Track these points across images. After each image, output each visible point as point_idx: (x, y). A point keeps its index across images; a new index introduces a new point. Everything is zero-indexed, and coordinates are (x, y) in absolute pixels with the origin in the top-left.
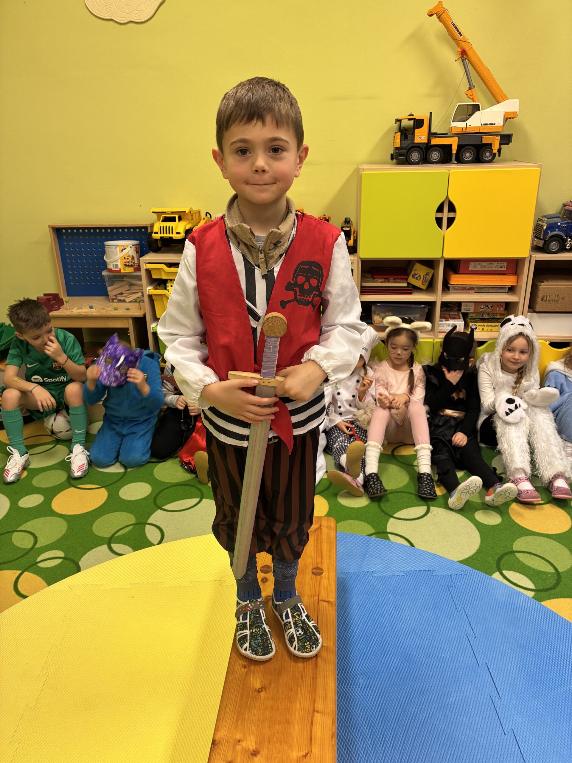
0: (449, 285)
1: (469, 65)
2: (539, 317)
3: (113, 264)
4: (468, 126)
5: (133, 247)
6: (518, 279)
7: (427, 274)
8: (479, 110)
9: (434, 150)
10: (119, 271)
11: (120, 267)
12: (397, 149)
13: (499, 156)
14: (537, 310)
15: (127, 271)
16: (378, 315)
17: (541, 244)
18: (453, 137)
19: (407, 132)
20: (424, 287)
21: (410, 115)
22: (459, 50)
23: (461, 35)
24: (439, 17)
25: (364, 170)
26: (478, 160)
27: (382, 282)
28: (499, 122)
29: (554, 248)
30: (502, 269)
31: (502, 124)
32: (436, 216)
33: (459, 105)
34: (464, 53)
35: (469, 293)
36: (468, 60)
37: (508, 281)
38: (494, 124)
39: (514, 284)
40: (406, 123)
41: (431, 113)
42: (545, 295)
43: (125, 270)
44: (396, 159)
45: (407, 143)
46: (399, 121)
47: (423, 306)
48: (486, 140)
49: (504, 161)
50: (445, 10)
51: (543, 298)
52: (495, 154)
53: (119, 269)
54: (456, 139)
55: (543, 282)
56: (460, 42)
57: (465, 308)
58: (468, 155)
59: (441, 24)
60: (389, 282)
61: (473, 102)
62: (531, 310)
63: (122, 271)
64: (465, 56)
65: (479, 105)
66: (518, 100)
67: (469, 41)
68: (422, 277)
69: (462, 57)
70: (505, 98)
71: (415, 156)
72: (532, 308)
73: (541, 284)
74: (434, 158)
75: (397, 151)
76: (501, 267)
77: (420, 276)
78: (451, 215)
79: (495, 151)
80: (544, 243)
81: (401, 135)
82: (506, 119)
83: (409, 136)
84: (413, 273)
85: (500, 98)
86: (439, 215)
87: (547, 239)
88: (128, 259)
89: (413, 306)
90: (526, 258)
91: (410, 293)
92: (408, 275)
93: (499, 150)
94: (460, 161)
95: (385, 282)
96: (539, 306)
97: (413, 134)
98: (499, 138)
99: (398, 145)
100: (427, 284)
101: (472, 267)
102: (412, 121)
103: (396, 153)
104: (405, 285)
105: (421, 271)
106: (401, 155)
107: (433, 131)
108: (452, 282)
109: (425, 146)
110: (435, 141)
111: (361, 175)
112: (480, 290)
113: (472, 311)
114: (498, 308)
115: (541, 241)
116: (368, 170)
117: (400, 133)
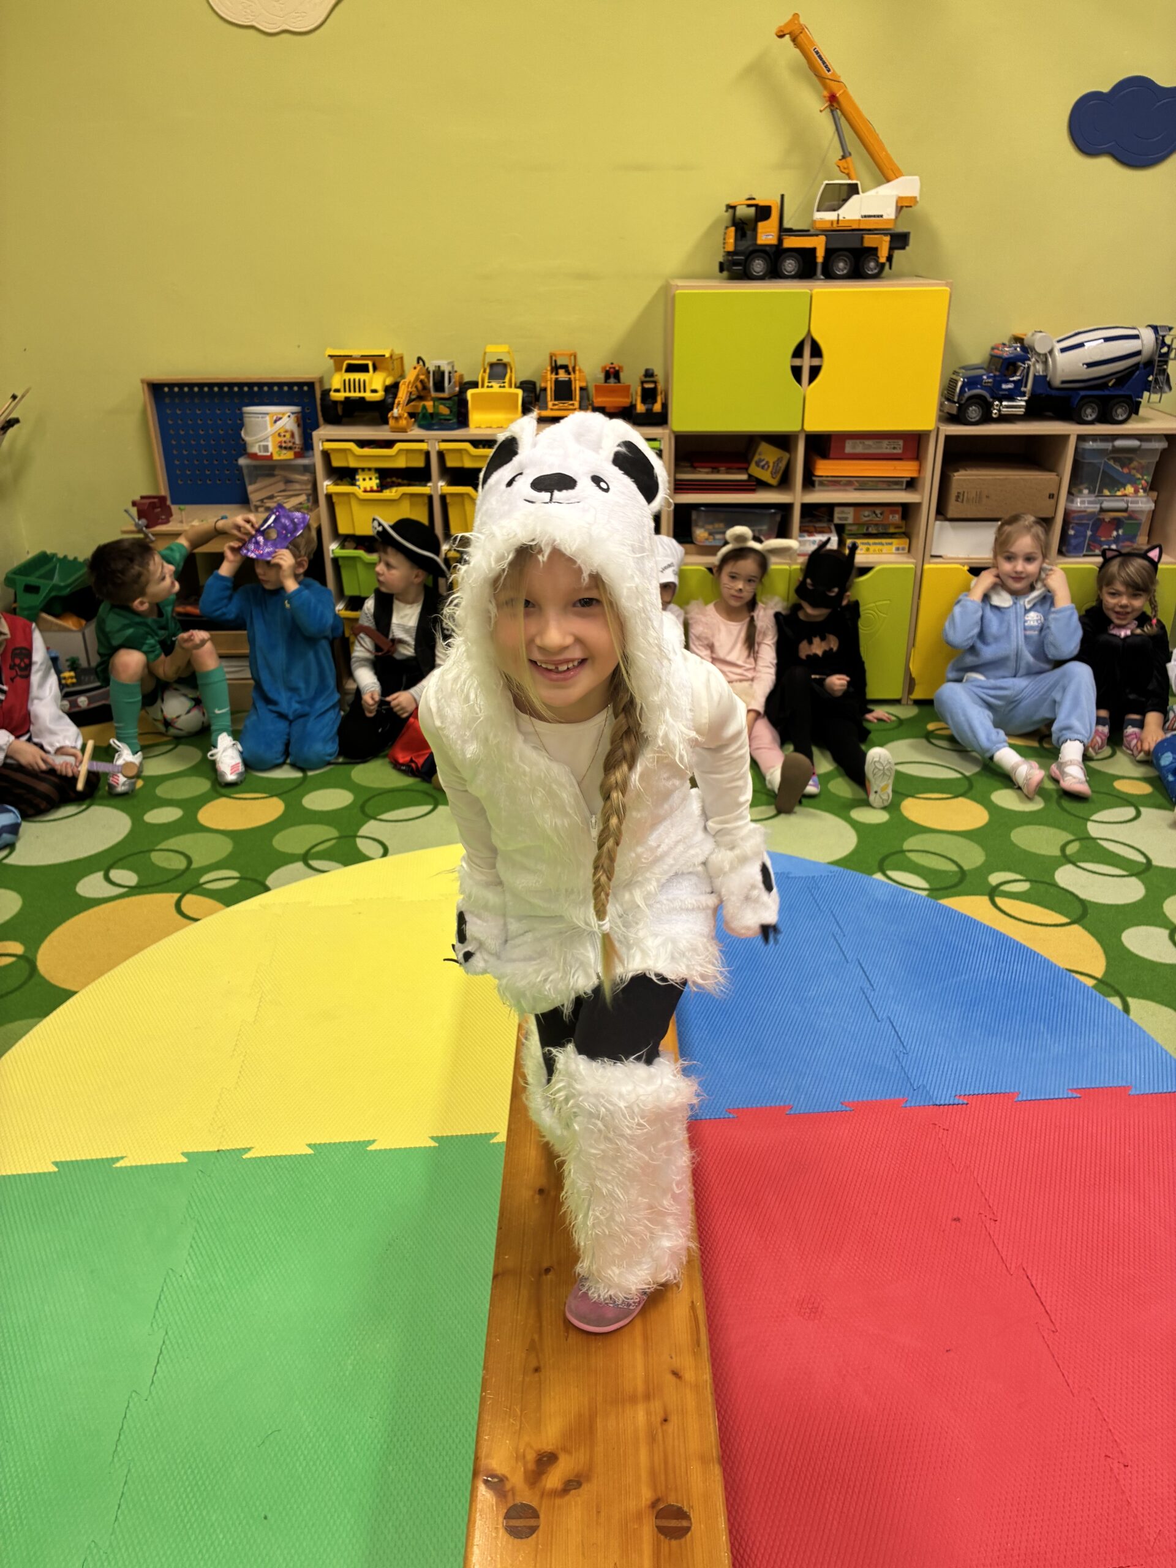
0: (814, 478)
1: (843, 121)
2: (953, 528)
3: (260, 446)
4: (841, 218)
5: (293, 416)
6: (920, 466)
7: (780, 460)
8: (858, 193)
9: (789, 257)
10: (270, 457)
11: (271, 449)
12: (729, 253)
13: (890, 267)
14: (950, 515)
15: (283, 457)
16: (703, 527)
17: (954, 409)
18: (817, 235)
19: (746, 227)
20: (773, 482)
21: (749, 199)
22: (826, 93)
23: (829, 71)
24: (794, 40)
25: (678, 287)
26: (857, 274)
27: (707, 473)
28: (889, 213)
29: (974, 415)
30: (895, 451)
31: (893, 216)
32: (791, 362)
33: (827, 184)
34: (833, 99)
35: (845, 490)
36: (841, 111)
37: (905, 470)
38: (882, 216)
39: (914, 475)
40: (743, 211)
41: (782, 196)
42: (961, 491)
43: (280, 455)
44: (729, 270)
45: (745, 244)
46: (731, 208)
47: (773, 511)
48: (869, 241)
49: (900, 276)
50: (802, 29)
51: (958, 497)
52: (883, 265)
53: (269, 454)
54: (823, 238)
55: (957, 471)
56: (828, 81)
57: (840, 516)
58: (841, 265)
59: (797, 51)
60: (718, 472)
61: (850, 178)
62: (941, 517)
63: (276, 457)
64: (835, 104)
65: (856, 185)
66: (917, 178)
67: (842, 79)
68: (771, 464)
69: (831, 105)
70: (898, 174)
71: (758, 266)
72: (941, 512)
73: (956, 474)
74: (789, 269)
75: (730, 258)
76: (894, 448)
77: (767, 463)
78: (816, 362)
79: (883, 260)
80: (959, 408)
81: (736, 231)
82: (900, 209)
83: (749, 233)
84: (756, 458)
85: (890, 173)
86: (797, 362)
87: (963, 402)
88: (284, 436)
89: (757, 511)
90: (930, 431)
91: (752, 490)
92: (749, 463)
93: (890, 258)
94: (829, 275)
95: (712, 473)
96: (953, 510)
97: (755, 229)
98: (888, 238)
99: (731, 248)
100: (778, 477)
101: (849, 447)
102: (752, 210)
103: (729, 261)
104: (744, 477)
105: (768, 454)
106: (736, 263)
107: (787, 224)
108: (818, 473)
109: (774, 249)
110: (790, 242)
111: (673, 298)
112: (864, 484)
113: (850, 521)
114: (891, 517)
115: (953, 405)
116: (685, 289)
117: (733, 229)
